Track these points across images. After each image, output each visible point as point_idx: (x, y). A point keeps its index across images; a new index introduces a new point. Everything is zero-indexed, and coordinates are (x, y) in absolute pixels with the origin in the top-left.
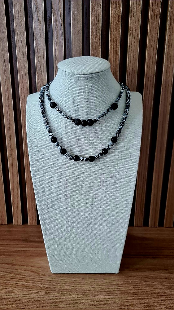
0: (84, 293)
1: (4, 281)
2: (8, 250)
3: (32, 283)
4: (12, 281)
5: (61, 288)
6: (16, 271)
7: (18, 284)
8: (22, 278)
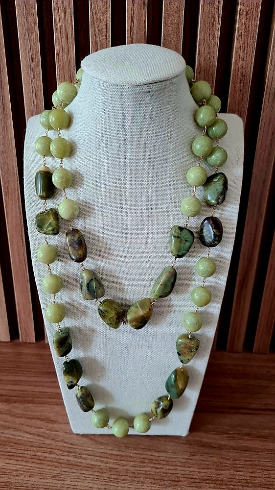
1: (37, 454)
2: (39, 392)
3: (85, 459)
5: (136, 472)
7: (62, 461)
8: (68, 449)
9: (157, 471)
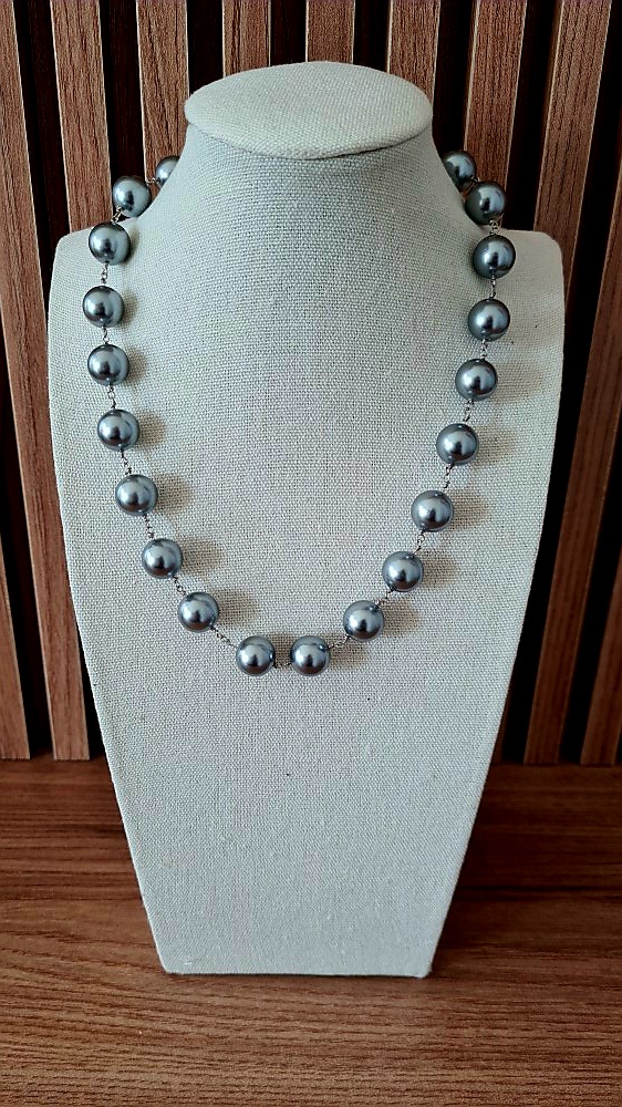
0: (360, 1060)
2: (42, 872)
4: (70, 1010)
5: (267, 1042)
6: (82, 968)
7: (98, 1027)
8: (110, 1000)
9: (317, 1036)
